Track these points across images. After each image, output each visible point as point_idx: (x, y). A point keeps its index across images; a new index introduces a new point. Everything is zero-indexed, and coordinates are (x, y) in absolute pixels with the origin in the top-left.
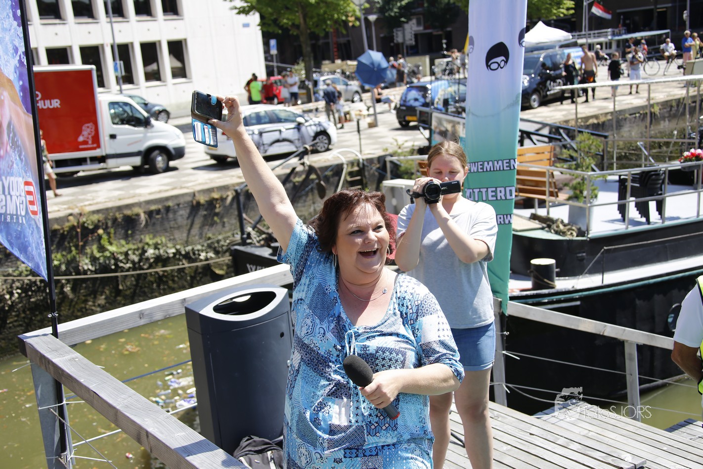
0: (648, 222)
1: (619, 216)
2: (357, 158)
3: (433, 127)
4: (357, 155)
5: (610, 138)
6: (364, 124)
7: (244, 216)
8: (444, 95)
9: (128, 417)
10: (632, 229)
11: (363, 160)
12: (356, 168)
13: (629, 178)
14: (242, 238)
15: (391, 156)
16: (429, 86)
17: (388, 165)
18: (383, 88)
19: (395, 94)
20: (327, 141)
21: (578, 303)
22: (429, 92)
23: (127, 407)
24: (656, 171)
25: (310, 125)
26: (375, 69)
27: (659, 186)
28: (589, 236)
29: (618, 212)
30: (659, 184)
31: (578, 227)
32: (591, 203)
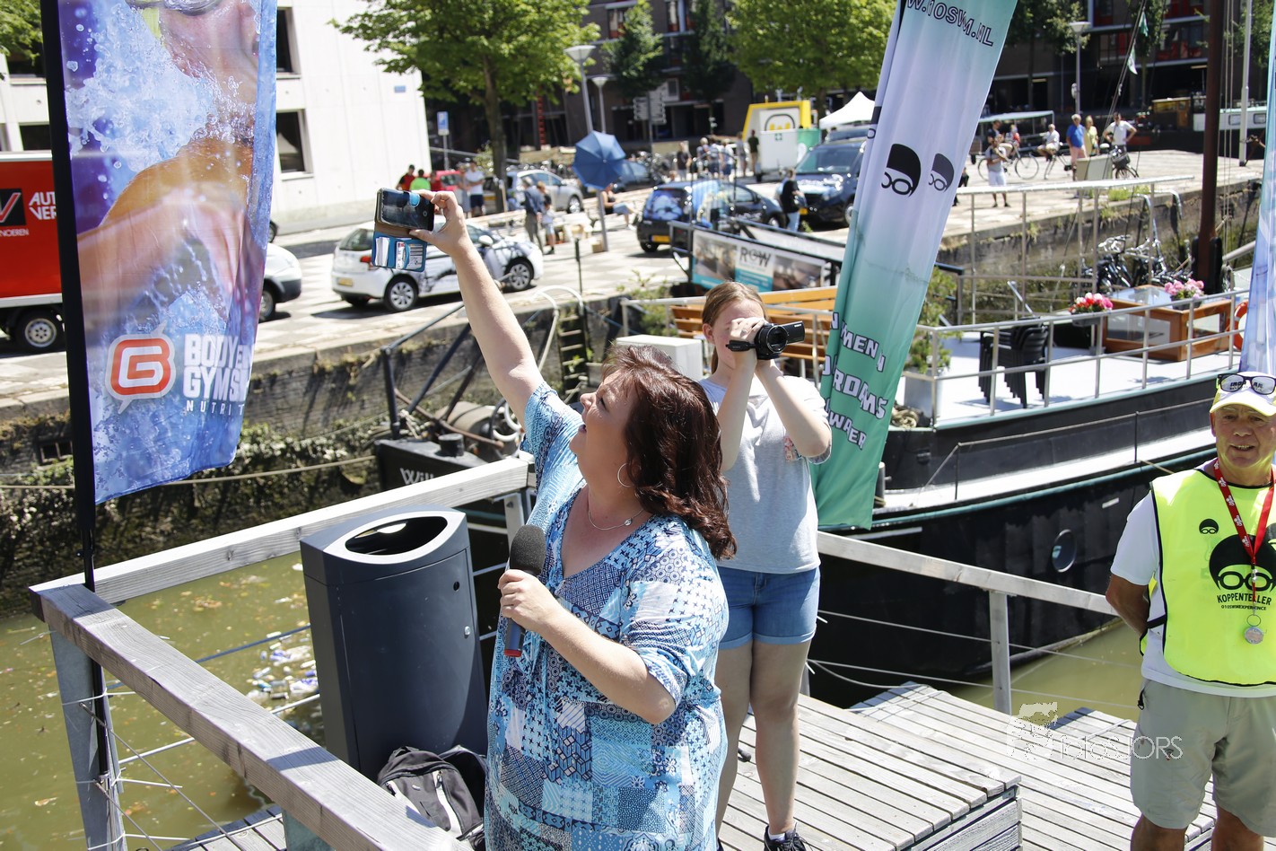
0: (1024, 404)
1: (981, 395)
2: (575, 300)
3: (694, 253)
4: (575, 296)
5: (968, 274)
6: (586, 246)
7: (396, 391)
8: (712, 203)
9: (208, 721)
10: (1000, 415)
11: (584, 303)
12: (573, 317)
13: (996, 336)
14: (392, 427)
15: (630, 298)
16: (688, 189)
17: (625, 312)
18: (616, 191)
19: (636, 201)
20: (527, 274)
21: (919, 529)
22: (689, 198)
23: (206, 704)
24: (1036, 326)
25: (502, 248)
26: (605, 161)
27: (1040, 348)
28: (936, 426)
29: (980, 388)
30: (1039, 346)
31: (919, 411)
32: (938, 374)
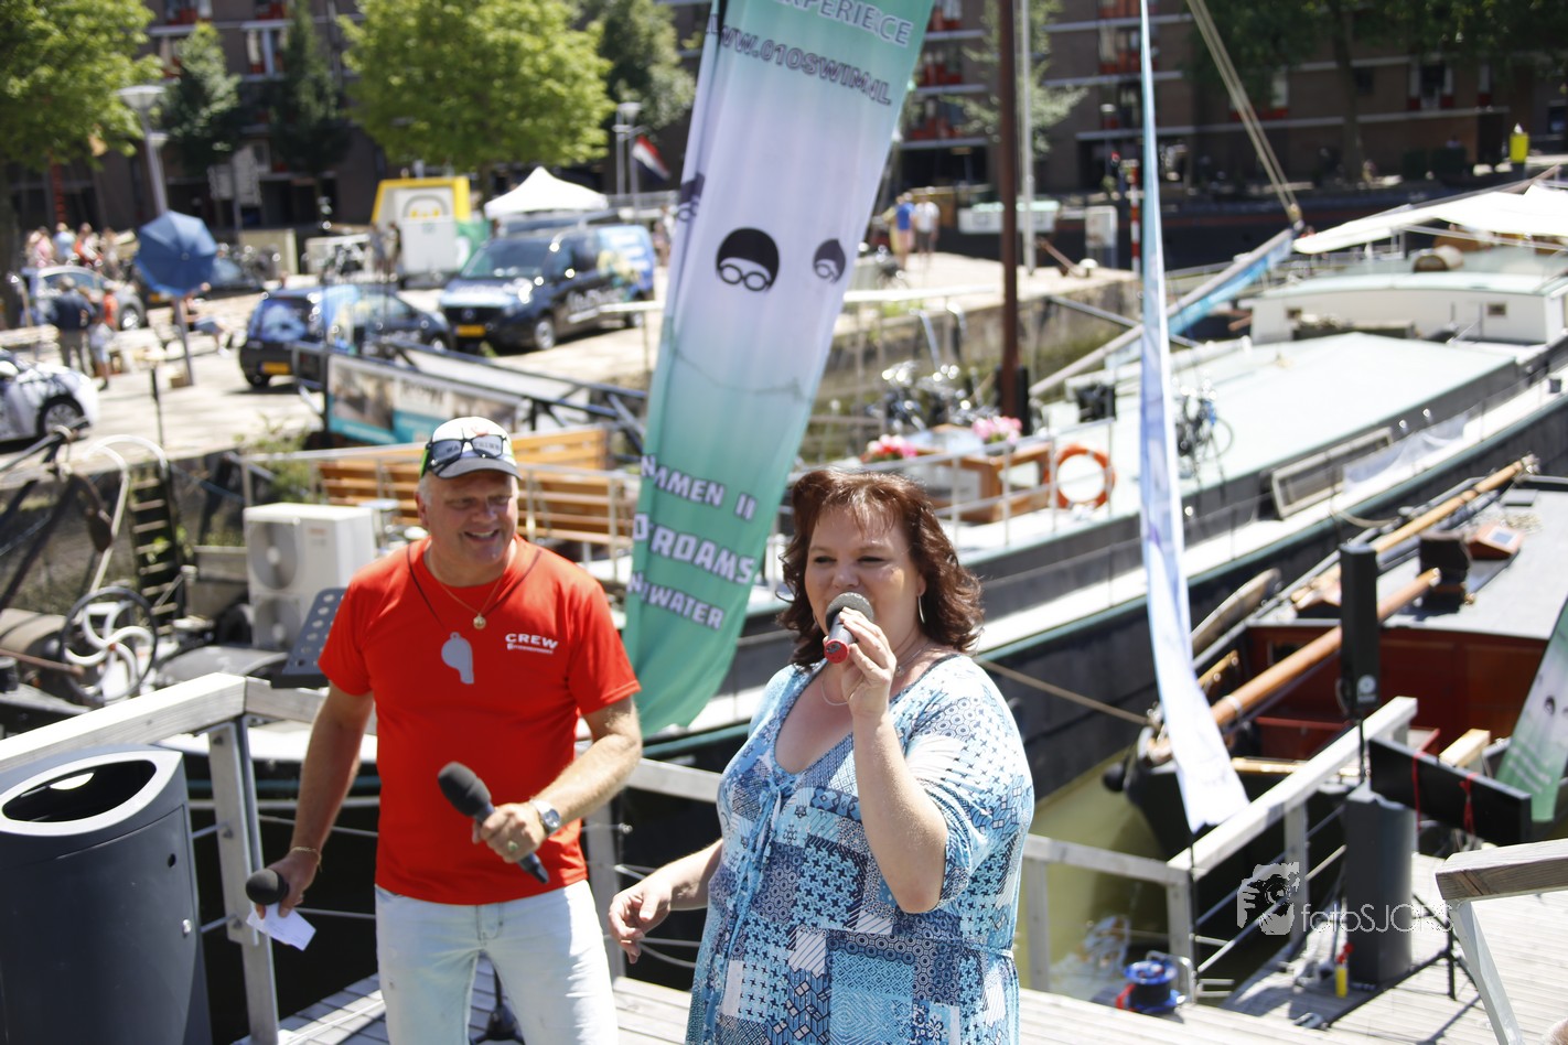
2: (153, 458)
3: (331, 388)
4: (151, 452)
6: (165, 378)
8: (353, 318)
11: (169, 462)
12: (151, 482)
16: (314, 298)
19: (233, 315)
20: (74, 419)
22: (316, 311)
25: (31, 381)
26: (185, 255)
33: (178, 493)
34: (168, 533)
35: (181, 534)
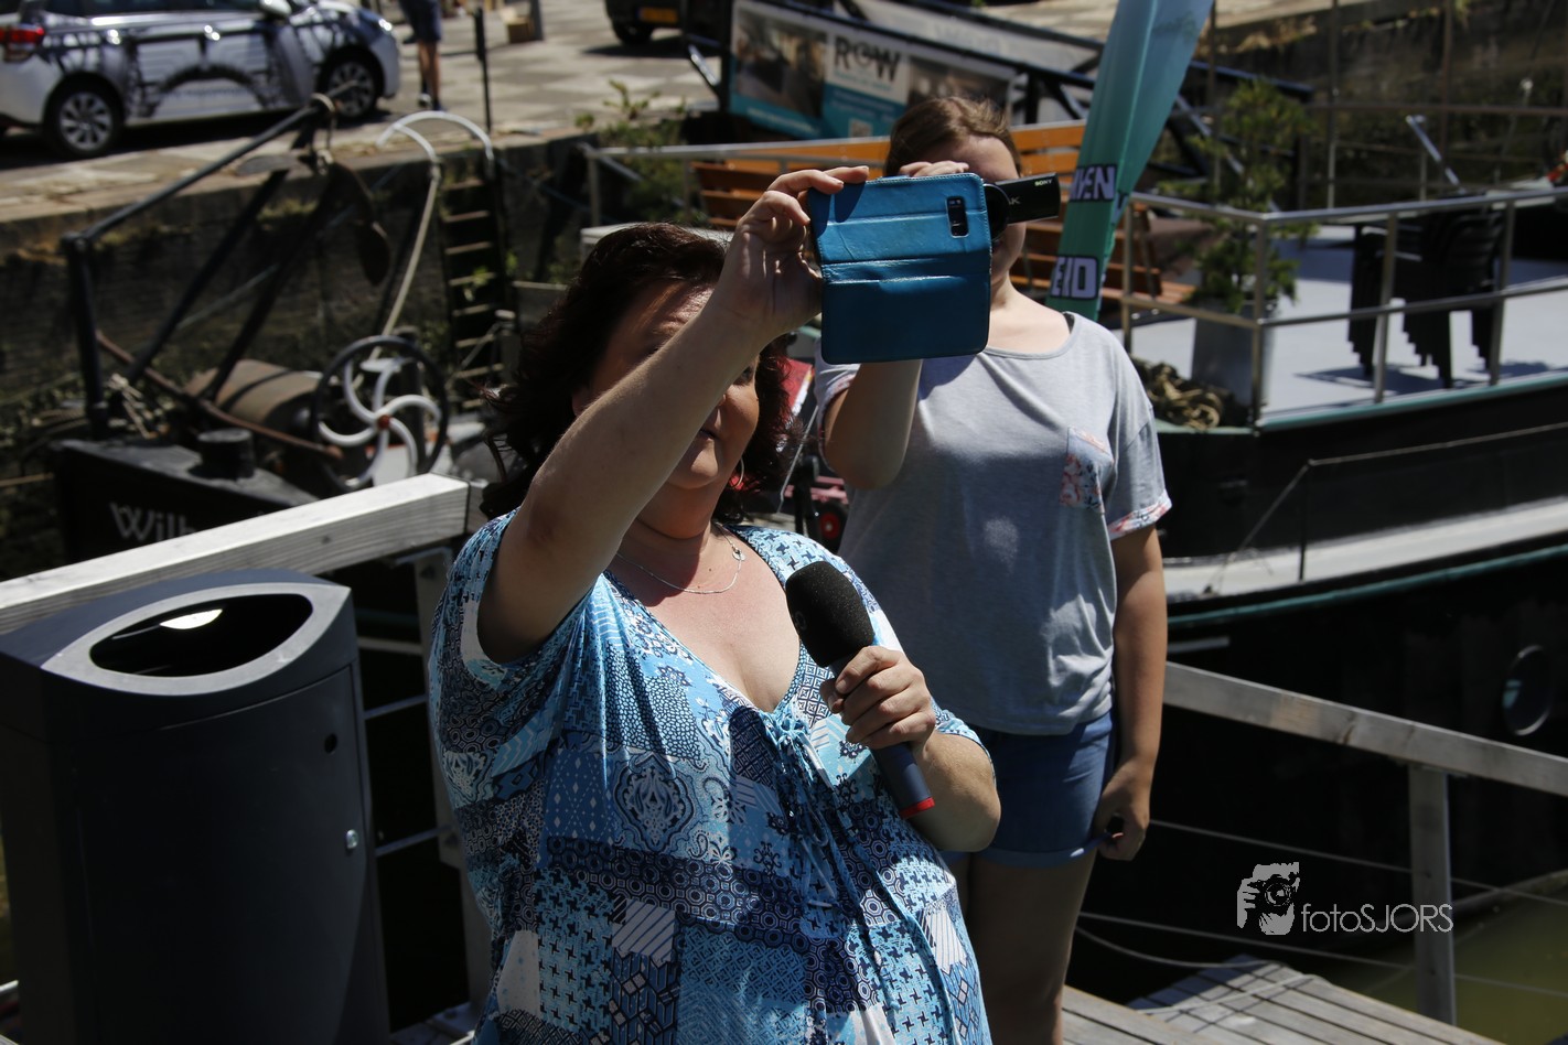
0: (1446, 379)
1: (1352, 360)
2: (476, 145)
3: (734, 49)
4: (475, 137)
5: (1321, 99)
7: (99, 334)
10: (1393, 400)
11: (496, 151)
12: (472, 182)
13: (1391, 235)
14: (91, 414)
15: (601, 143)
17: (593, 174)
20: (368, 84)
24: (1474, 211)
25: (311, 25)
27: (1483, 260)
28: (1261, 423)
29: (1349, 346)
30: (1482, 253)
31: (1225, 392)
32: (1267, 314)
33: (508, 201)
34: (493, 260)
35: (512, 261)
